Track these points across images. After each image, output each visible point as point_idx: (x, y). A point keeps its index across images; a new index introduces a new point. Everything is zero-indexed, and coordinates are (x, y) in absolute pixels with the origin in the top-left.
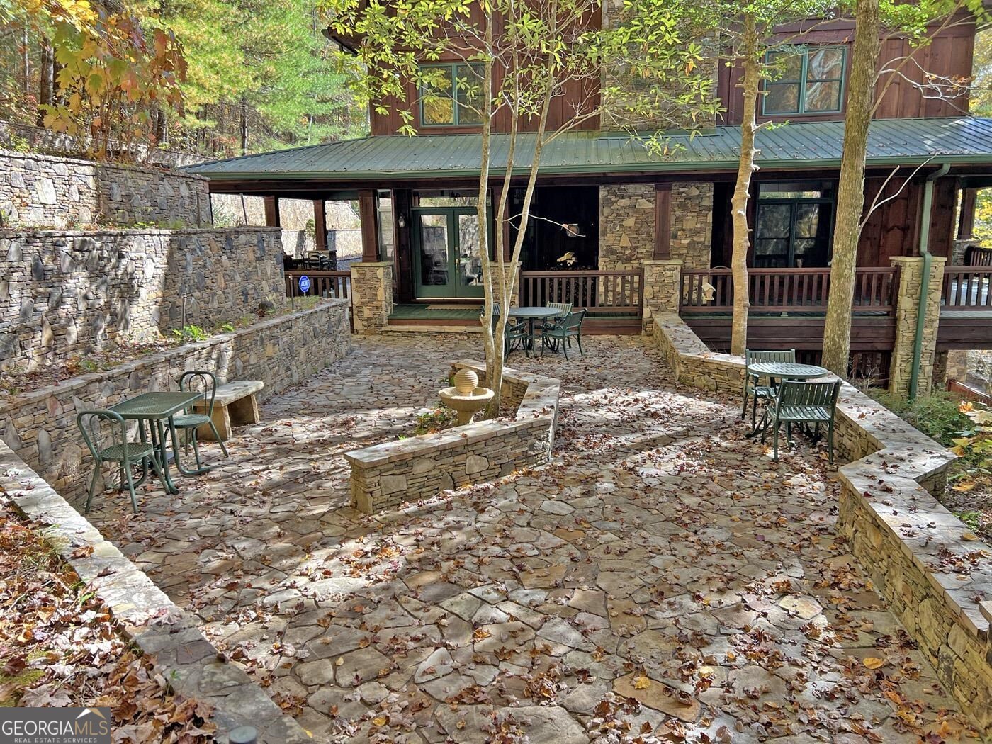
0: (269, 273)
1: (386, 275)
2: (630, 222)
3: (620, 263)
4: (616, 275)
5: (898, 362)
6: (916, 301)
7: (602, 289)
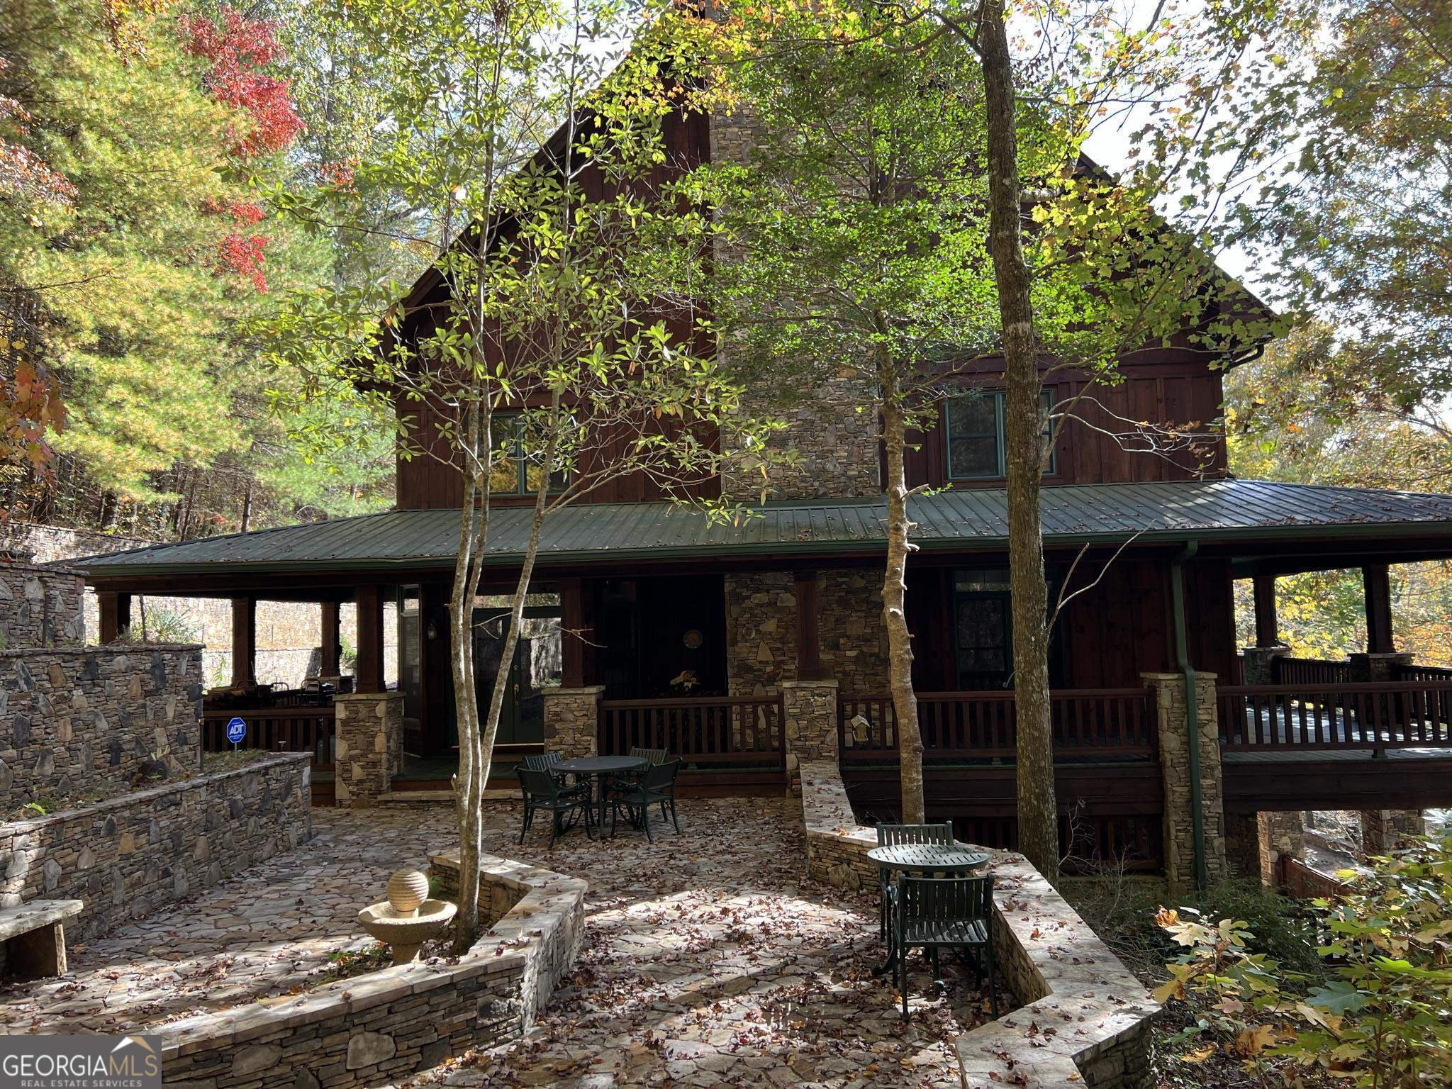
0: (170, 714)
1: (389, 713)
2: (770, 626)
3: (758, 686)
4: (756, 704)
5: (1173, 832)
6: (1184, 739)
7: (736, 725)
